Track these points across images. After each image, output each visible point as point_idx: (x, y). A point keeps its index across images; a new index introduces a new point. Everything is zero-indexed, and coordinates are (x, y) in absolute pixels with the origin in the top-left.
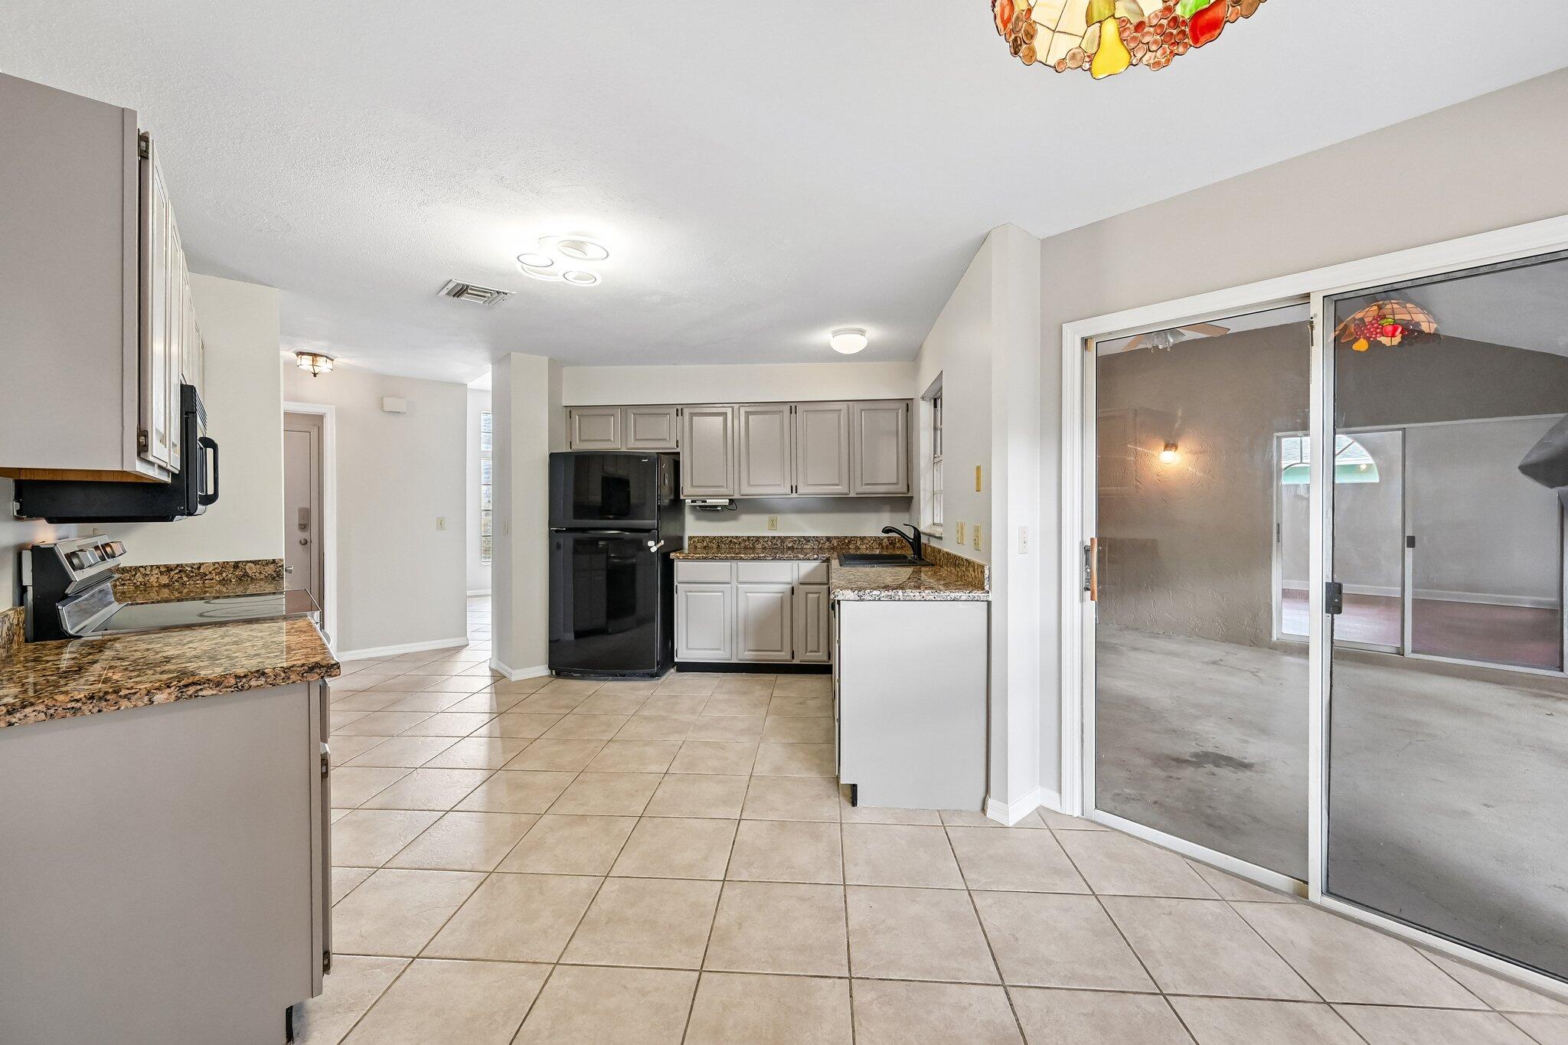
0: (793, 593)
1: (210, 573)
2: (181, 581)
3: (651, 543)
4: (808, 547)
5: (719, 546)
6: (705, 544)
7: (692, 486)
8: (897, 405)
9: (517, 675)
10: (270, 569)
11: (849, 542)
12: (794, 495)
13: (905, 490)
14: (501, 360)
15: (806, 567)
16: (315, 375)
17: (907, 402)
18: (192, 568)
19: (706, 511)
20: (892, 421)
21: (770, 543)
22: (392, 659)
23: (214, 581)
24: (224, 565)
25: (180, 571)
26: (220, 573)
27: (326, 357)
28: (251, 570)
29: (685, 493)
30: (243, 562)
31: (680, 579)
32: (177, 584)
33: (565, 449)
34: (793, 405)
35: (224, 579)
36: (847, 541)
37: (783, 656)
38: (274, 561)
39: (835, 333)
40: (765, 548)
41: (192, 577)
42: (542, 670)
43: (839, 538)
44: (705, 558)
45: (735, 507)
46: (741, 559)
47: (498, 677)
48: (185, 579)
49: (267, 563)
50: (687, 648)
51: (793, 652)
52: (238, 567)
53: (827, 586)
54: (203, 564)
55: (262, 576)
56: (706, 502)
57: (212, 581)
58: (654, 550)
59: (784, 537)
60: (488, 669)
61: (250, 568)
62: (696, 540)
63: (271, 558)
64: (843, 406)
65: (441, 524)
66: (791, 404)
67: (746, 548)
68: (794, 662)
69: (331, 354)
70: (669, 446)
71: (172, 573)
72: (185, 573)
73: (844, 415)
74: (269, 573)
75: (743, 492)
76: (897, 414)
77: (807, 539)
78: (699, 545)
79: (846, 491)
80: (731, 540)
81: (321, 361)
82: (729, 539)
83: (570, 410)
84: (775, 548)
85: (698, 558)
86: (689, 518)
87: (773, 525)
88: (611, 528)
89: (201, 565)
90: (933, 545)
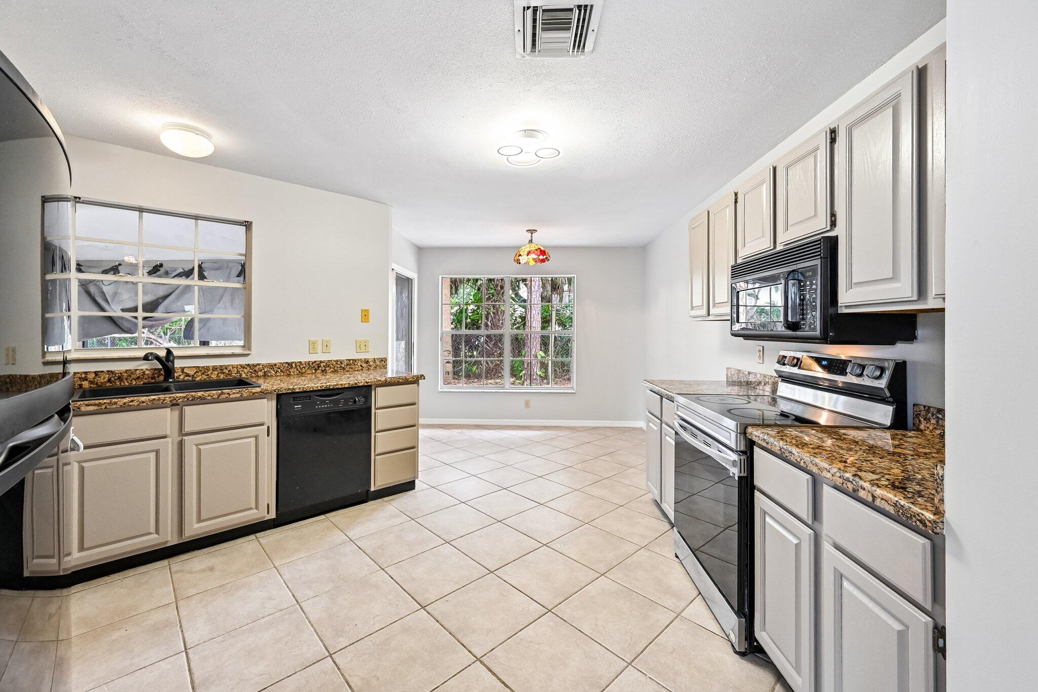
90: (218, 364)
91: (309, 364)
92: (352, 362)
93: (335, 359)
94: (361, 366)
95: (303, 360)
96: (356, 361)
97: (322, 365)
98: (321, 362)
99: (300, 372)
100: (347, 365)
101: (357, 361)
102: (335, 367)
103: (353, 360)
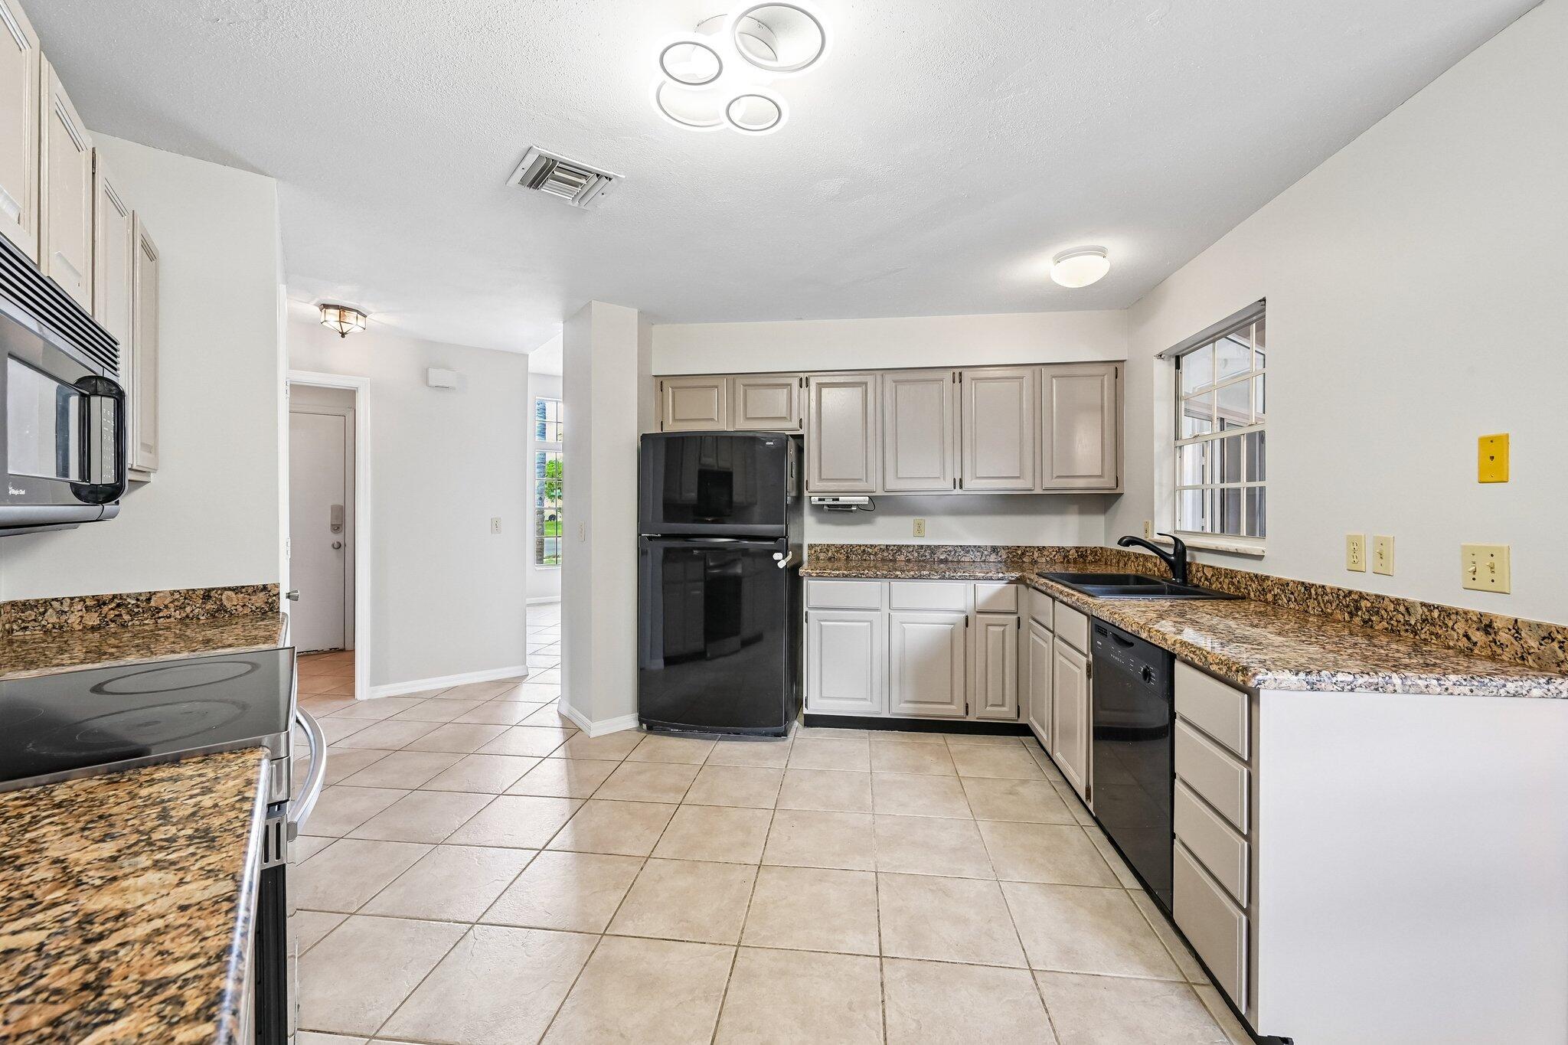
0: (967, 625)
1: (166, 607)
2: (119, 621)
3: (777, 556)
4: (967, 559)
5: (848, 557)
6: (830, 554)
7: (821, 479)
8: (1101, 369)
9: (597, 729)
10: (259, 600)
11: (1023, 554)
12: (958, 491)
13: (1114, 485)
14: (576, 315)
15: (988, 590)
16: (343, 335)
17: (1117, 365)
18: (138, 600)
19: (836, 511)
20: (1093, 391)
21: (916, 555)
22: (436, 697)
23: (172, 619)
24: (189, 594)
25: (118, 605)
26: (182, 608)
27: (357, 311)
28: (230, 601)
29: (811, 487)
30: (218, 589)
31: (812, 604)
32: (112, 625)
33: (654, 429)
34: (957, 371)
35: (187, 616)
36: (1019, 552)
37: (953, 711)
38: (265, 588)
39: (1058, 260)
40: (909, 561)
41: (138, 613)
42: (628, 721)
43: (1008, 548)
44: (846, 576)
45: (879, 505)
46: (896, 577)
47: (571, 730)
48: (126, 617)
49: (256, 590)
50: (821, 696)
51: (967, 704)
52: (210, 597)
53: (1015, 617)
54: (155, 593)
55: (247, 611)
56: (838, 500)
57: (168, 620)
58: (782, 565)
59: (935, 546)
60: (557, 716)
61: (229, 599)
62: (818, 549)
63: (260, 582)
64: (1027, 372)
65: (496, 525)
66: (955, 370)
67: (883, 560)
68: (968, 719)
69: (364, 306)
70: (790, 426)
71: (105, 609)
72: (127, 607)
73: (1027, 383)
74: (258, 605)
75: (888, 487)
76: (1102, 381)
77: (966, 549)
78: (822, 556)
79: (1030, 486)
80: (864, 550)
81: (351, 317)
82: (862, 548)
83: (661, 381)
84: (923, 561)
85: (837, 576)
86: (809, 520)
87: (919, 530)
88: (721, 535)
89: (152, 594)
90: (1224, 566)
91: (1338, 595)
92: (1436, 614)
93: (1394, 595)
94: (1466, 636)
95: (1330, 583)
96: (1449, 615)
97: (1364, 604)
98: (1362, 596)
99: (1322, 611)
100: (1424, 621)
101: (1453, 617)
102: (1391, 619)
103: (1441, 609)
